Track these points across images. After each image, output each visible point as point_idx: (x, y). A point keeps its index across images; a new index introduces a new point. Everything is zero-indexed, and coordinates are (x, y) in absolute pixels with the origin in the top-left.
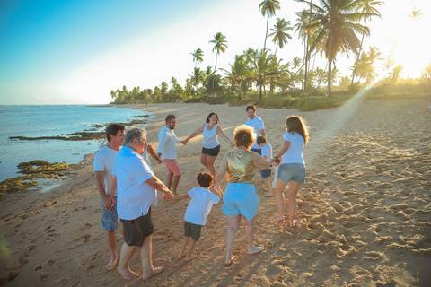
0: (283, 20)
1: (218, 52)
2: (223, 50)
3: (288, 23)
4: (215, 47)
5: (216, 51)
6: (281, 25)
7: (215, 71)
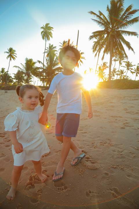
0: (52, 45)
1: (10, 59)
2: (14, 58)
3: (55, 47)
4: (8, 56)
5: (9, 59)
6: (51, 48)
7: (8, 71)
